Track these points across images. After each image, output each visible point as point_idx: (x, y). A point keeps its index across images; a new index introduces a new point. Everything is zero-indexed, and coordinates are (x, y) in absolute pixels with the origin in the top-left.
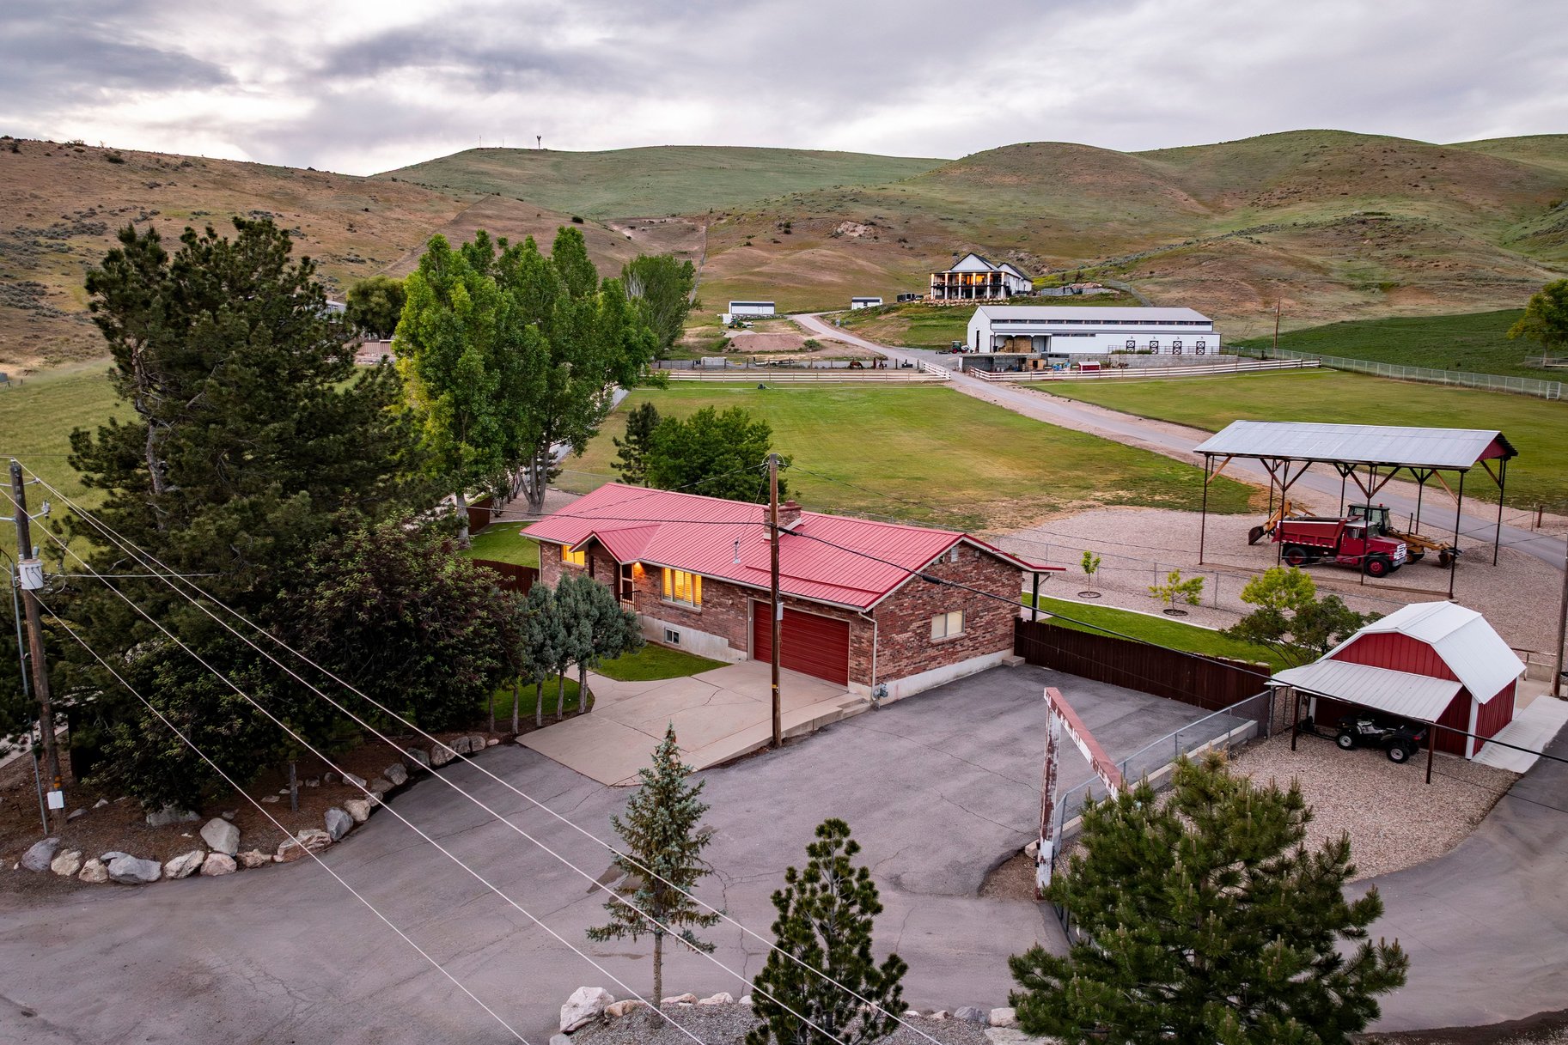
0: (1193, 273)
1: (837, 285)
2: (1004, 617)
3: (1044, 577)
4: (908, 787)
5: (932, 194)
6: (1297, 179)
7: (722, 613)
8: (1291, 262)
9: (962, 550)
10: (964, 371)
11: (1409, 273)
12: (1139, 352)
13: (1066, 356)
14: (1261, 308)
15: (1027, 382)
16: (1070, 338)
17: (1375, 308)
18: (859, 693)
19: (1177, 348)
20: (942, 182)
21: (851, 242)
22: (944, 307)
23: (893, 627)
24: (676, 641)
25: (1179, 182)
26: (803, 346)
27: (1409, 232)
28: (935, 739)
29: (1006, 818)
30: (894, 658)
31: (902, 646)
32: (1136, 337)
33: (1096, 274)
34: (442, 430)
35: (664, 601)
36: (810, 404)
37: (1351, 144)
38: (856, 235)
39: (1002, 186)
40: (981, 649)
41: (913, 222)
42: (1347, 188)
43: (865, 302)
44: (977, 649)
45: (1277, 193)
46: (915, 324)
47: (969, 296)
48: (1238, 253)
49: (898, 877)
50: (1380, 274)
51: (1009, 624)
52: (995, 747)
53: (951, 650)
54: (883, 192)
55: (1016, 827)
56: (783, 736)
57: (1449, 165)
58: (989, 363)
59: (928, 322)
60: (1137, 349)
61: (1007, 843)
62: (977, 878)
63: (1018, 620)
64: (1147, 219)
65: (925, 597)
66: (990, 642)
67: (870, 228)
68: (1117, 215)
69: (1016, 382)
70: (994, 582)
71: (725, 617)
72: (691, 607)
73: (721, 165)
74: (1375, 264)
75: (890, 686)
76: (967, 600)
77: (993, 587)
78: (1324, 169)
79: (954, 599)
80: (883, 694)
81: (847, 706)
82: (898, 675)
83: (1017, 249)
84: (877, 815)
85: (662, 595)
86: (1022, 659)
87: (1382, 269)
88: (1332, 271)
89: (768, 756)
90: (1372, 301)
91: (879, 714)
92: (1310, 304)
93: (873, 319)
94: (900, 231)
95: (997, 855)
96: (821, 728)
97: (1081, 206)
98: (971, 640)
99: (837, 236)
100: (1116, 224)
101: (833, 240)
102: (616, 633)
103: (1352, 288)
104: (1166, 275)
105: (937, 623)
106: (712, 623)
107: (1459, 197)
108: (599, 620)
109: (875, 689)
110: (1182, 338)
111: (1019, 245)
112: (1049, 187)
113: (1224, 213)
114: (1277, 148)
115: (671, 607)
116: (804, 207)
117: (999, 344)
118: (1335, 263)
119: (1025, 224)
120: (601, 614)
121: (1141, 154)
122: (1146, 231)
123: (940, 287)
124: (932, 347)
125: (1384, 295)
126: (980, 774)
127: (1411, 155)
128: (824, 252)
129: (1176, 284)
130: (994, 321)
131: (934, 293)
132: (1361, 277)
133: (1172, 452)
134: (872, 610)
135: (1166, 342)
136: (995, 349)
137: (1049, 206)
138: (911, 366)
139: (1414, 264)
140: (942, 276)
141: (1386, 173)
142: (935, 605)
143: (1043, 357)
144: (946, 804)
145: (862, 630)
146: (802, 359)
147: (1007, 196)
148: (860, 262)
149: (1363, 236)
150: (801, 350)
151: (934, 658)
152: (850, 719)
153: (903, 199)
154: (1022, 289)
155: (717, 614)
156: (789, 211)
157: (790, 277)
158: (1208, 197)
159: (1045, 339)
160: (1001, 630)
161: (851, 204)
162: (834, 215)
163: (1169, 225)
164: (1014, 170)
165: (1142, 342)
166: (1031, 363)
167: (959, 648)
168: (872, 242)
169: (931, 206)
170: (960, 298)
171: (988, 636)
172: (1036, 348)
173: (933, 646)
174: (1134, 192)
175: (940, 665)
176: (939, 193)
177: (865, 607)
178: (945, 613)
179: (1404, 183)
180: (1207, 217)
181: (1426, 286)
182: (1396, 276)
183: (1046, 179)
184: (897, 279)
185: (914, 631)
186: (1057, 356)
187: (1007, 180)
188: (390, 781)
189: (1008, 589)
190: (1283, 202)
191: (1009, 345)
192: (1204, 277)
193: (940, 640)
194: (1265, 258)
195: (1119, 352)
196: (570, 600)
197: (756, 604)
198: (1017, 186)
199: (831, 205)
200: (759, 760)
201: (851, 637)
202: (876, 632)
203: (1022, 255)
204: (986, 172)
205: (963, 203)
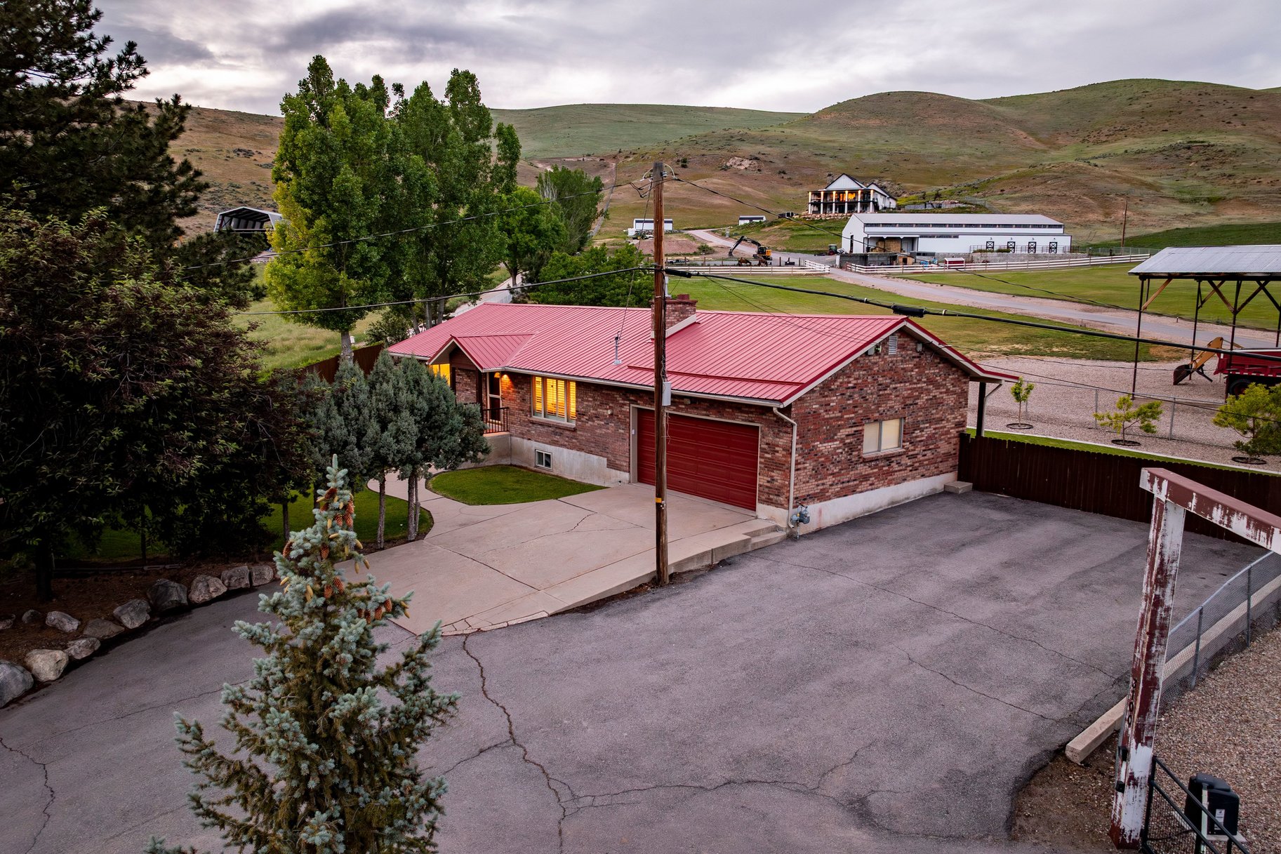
0: (1039, 190)
1: (726, 207)
2: (948, 432)
3: (994, 386)
4: (856, 644)
5: (807, 135)
6: (1122, 119)
7: (600, 427)
8: (1127, 180)
9: (902, 340)
10: (841, 267)
11: (1233, 189)
12: (999, 251)
13: (932, 255)
14: (1102, 218)
15: (899, 274)
16: (935, 239)
17: (1204, 218)
18: (771, 519)
19: (1032, 247)
21: (737, 173)
22: (820, 221)
23: (817, 431)
24: (548, 464)
25: (1020, 124)
26: (697, 250)
27: (1230, 155)
28: (882, 576)
29: (1017, 695)
30: (817, 474)
31: (827, 457)
32: (995, 238)
33: (952, 193)
34: (320, 259)
35: (535, 418)
36: (704, 289)
37: (1170, 89)
38: (742, 168)
39: (866, 127)
40: (921, 470)
41: (792, 157)
42: (1167, 125)
43: (751, 219)
44: (917, 470)
45: (1105, 131)
46: (795, 233)
47: (842, 211)
48: (1079, 173)
49: (863, 801)
50: (1206, 190)
51: (954, 441)
52: (970, 588)
53: (885, 468)
54: (765, 133)
55: (1038, 709)
56: (671, 571)
57: (1258, 105)
58: (863, 259)
59: (807, 233)
60: (995, 249)
61: (1033, 738)
62: (999, 806)
63: (963, 437)
64: (992, 153)
65: (856, 396)
66: (932, 462)
67: (755, 162)
68: (967, 151)
69: (890, 274)
70: (938, 386)
71: (604, 431)
72: (564, 423)
73: (630, 119)
74: (1202, 182)
75: (812, 509)
76: (906, 406)
77: (935, 393)
78: (1147, 110)
79: (890, 403)
80: (803, 519)
81: (755, 534)
82: (821, 496)
83: (881, 179)
84: (817, 687)
85: (532, 411)
86: (969, 484)
87: (1209, 186)
88: (1162, 188)
89: (649, 597)
90: (1202, 212)
91: (799, 546)
92: (1146, 214)
93: (759, 231)
94: (781, 165)
95: (1024, 760)
96: (722, 561)
97: (934, 143)
98: (910, 457)
99: (726, 169)
100: (966, 158)
101: (723, 172)
102: (452, 432)
103: (1182, 201)
104: (1016, 192)
105: (870, 432)
106: (588, 441)
107: (1269, 131)
108: (429, 416)
109: (794, 513)
110: (1037, 239)
111: (882, 175)
112: (907, 128)
113: (1059, 148)
114: (1104, 94)
115: (542, 424)
116: (697, 146)
117: (872, 245)
118: (1164, 182)
119: (887, 158)
120: (431, 409)
121: (985, 101)
122: (992, 163)
123: (817, 204)
124: (810, 252)
125: (1212, 208)
126: (958, 627)
127: (1224, 97)
128: (715, 180)
129: (1025, 199)
130: (867, 225)
131: (811, 208)
132: (1189, 193)
133: (1056, 318)
134: (790, 406)
135: (1021, 242)
136: (868, 249)
137: (908, 143)
138: (793, 264)
139: (1238, 181)
140: (818, 194)
141: (1201, 113)
142: (867, 410)
143: (912, 256)
144: (919, 671)
145: (776, 435)
146: (695, 260)
147: (871, 136)
148: (747, 189)
149: (1189, 159)
150: (695, 254)
151: (866, 478)
152: (761, 551)
153: (782, 138)
154: (887, 205)
155: (592, 429)
156: (685, 150)
157: (687, 201)
158: (1044, 136)
159: (912, 241)
160: (944, 448)
161: (738, 143)
162: (724, 152)
163: (1011, 159)
164: (875, 114)
165: (1001, 242)
166: (901, 260)
167: (896, 467)
168: (757, 174)
169: (806, 145)
170: (834, 212)
171: (929, 453)
172: (905, 248)
173: (865, 461)
174: (980, 131)
175: (873, 487)
176: (813, 134)
177: (781, 401)
178: (878, 421)
179: (1218, 120)
180: (1045, 151)
181: (1251, 200)
182: (1221, 191)
183: (904, 122)
184: (778, 203)
185: (842, 440)
186: (924, 254)
187: (872, 122)
188: (119, 623)
189: (953, 397)
190: (1110, 138)
191: (881, 245)
192: (1050, 193)
193: (873, 455)
194: (1102, 177)
195: (981, 251)
196: (388, 388)
197: (641, 412)
198: (880, 127)
199: (721, 144)
200: (636, 602)
201: (762, 445)
202: (795, 437)
203: (884, 183)
204: (854, 117)
205: (834, 141)
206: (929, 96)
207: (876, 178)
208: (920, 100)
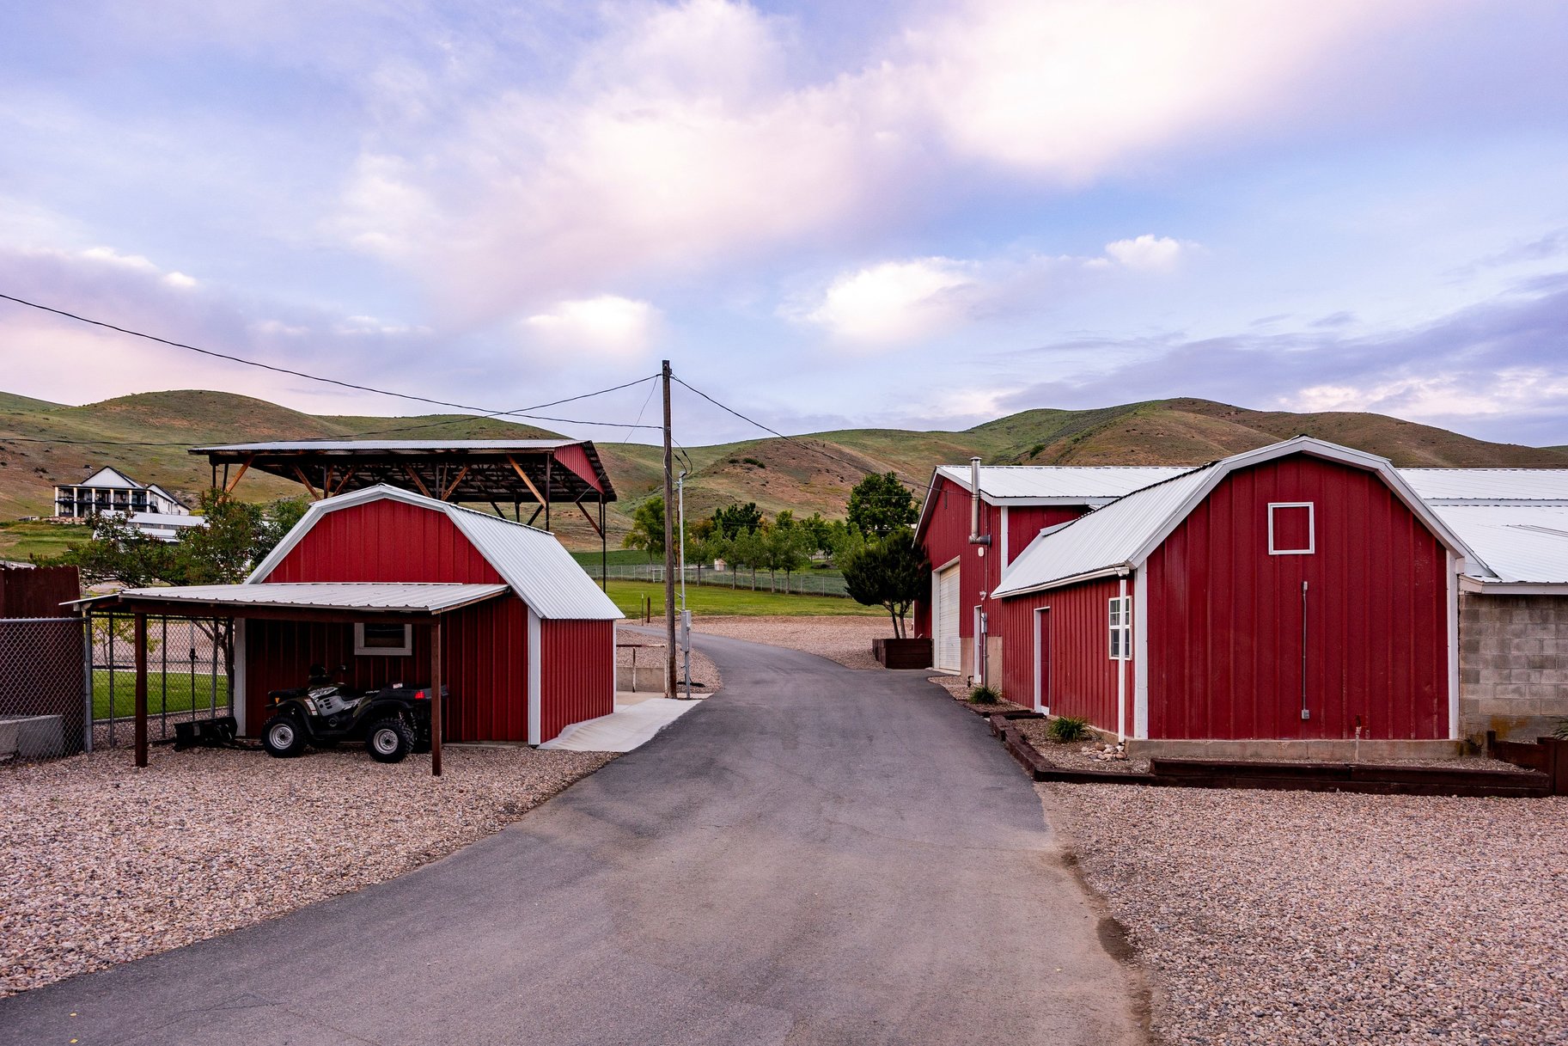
5: (84, 427)
20: (98, 417)
22: (73, 525)
39: (171, 428)
46: (27, 539)
54: (19, 417)
59: (45, 539)
94: (39, 460)
111: (185, 485)
119: (195, 466)
123: (67, 504)
131: (56, 509)
140: (69, 491)
147: (175, 439)
153: (44, 427)
164: (182, 413)
169: (81, 440)
176: (92, 427)
183: (220, 427)
184: (25, 507)
187: (178, 423)
198: (188, 430)
203: (190, 496)
204: (153, 413)
205: (123, 439)
206: (252, 401)
207: (179, 488)
208: (237, 406)
